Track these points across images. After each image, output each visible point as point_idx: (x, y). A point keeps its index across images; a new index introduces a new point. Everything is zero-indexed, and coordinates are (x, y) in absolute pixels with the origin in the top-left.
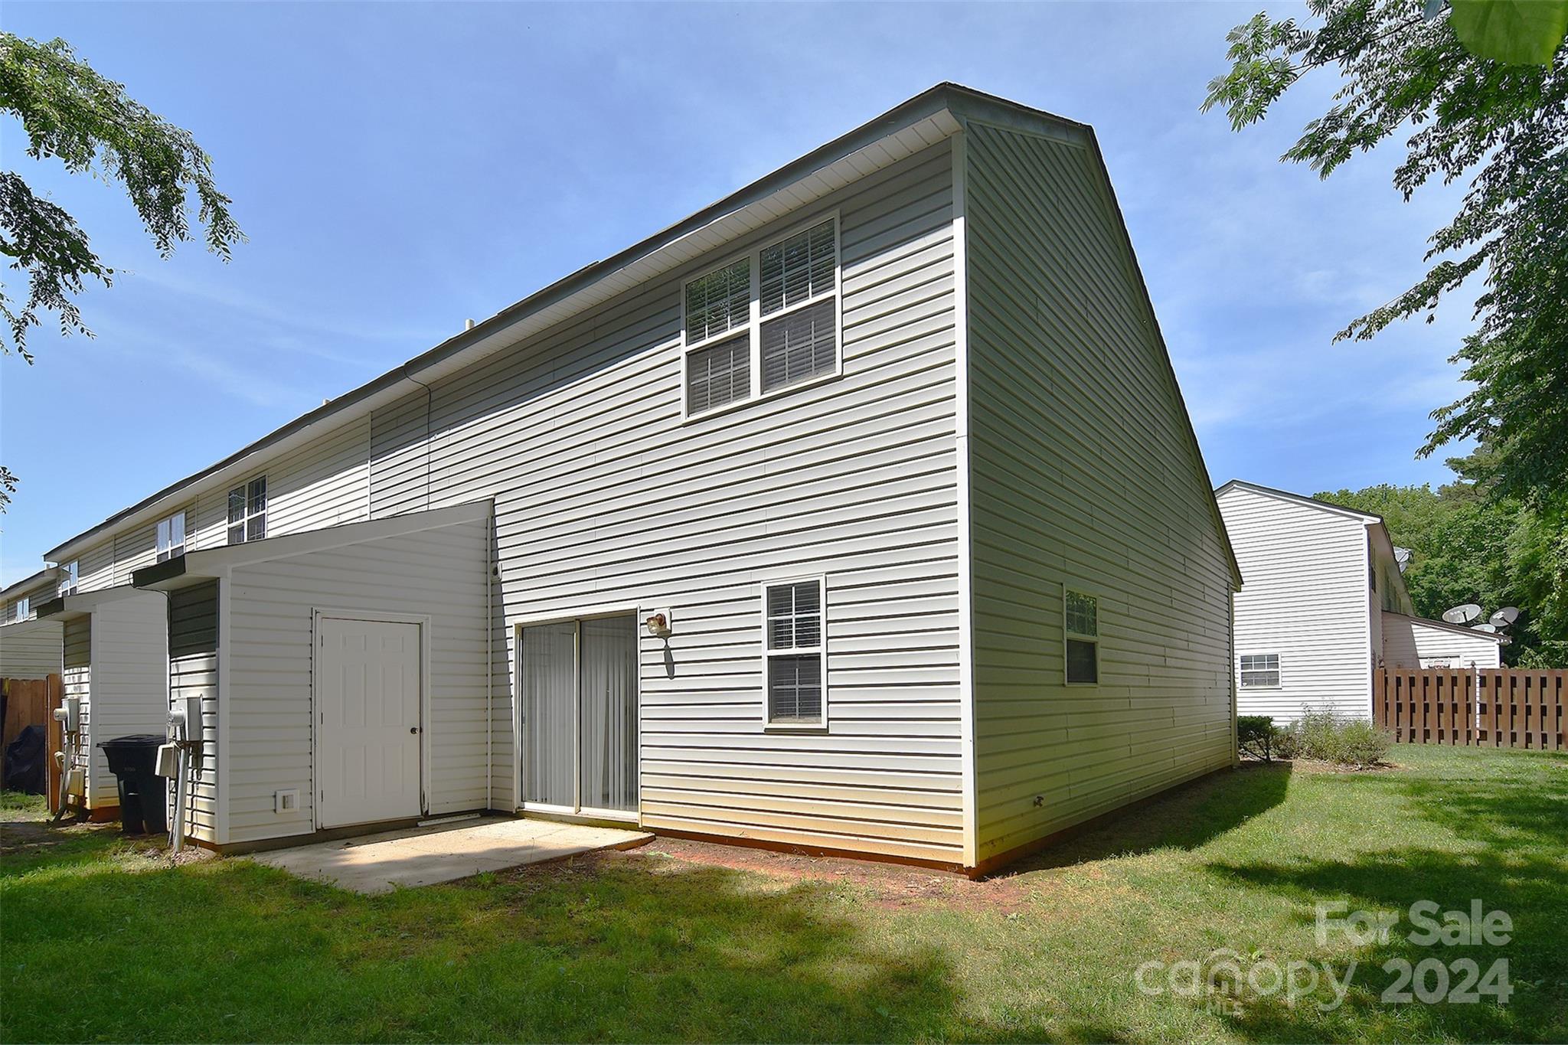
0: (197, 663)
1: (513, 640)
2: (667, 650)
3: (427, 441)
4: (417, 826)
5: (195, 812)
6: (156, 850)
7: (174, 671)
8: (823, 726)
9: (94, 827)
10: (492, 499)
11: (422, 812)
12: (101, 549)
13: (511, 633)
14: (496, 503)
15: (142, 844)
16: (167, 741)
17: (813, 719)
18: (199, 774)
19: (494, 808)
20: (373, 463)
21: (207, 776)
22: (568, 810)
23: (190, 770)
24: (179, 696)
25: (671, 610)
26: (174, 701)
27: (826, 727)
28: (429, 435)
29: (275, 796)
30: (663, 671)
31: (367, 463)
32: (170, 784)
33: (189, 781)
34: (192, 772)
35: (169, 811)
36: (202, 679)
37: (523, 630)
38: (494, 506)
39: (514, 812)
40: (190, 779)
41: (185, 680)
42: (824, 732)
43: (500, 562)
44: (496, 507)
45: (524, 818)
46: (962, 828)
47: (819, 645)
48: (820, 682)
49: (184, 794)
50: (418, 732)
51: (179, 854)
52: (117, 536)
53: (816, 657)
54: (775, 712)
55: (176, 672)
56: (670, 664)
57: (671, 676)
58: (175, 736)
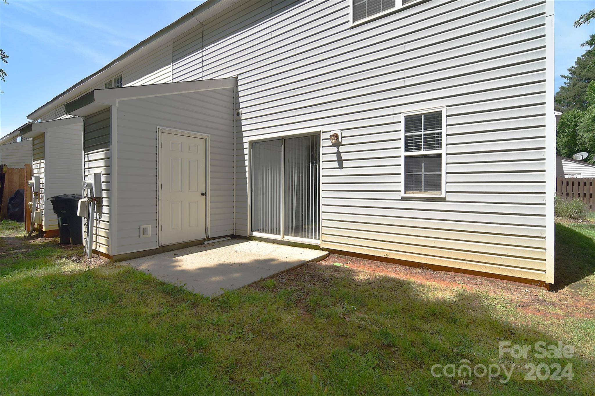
0: (99, 155)
1: (248, 149)
2: (339, 153)
3: (201, 51)
4: (204, 244)
5: (98, 236)
6: (78, 256)
7: (86, 160)
8: (443, 195)
9: (46, 240)
10: (236, 77)
11: (206, 237)
12: (50, 113)
13: (246, 146)
14: (238, 79)
15: (70, 252)
16: (83, 197)
17: (436, 192)
18: (100, 216)
19: (236, 234)
20: (174, 64)
21: (105, 217)
22: (278, 237)
23: (95, 213)
24: (89, 173)
25: (342, 131)
26: (87, 176)
27: (445, 197)
28: (203, 47)
29: (139, 228)
30: (336, 164)
31: (171, 64)
32: (84, 221)
33: (95, 219)
34: (96, 214)
35: (84, 235)
36: (102, 163)
37: (252, 144)
38: (237, 81)
39: (248, 237)
40: (95, 218)
41: (92, 164)
42: (443, 200)
43: (241, 110)
44: (238, 81)
45: (253, 240)
46: (545, 260)
47: (441, 149)
48: (441, 171)
49: (92, 226)
50: (204, 195)
51: (90, 260)
52: (57, 107)
53: (439, 156)
54: (408, 187)
55: (87, 160)
56: (340, 161)
57: (341, 167)
58: (87, 195)
